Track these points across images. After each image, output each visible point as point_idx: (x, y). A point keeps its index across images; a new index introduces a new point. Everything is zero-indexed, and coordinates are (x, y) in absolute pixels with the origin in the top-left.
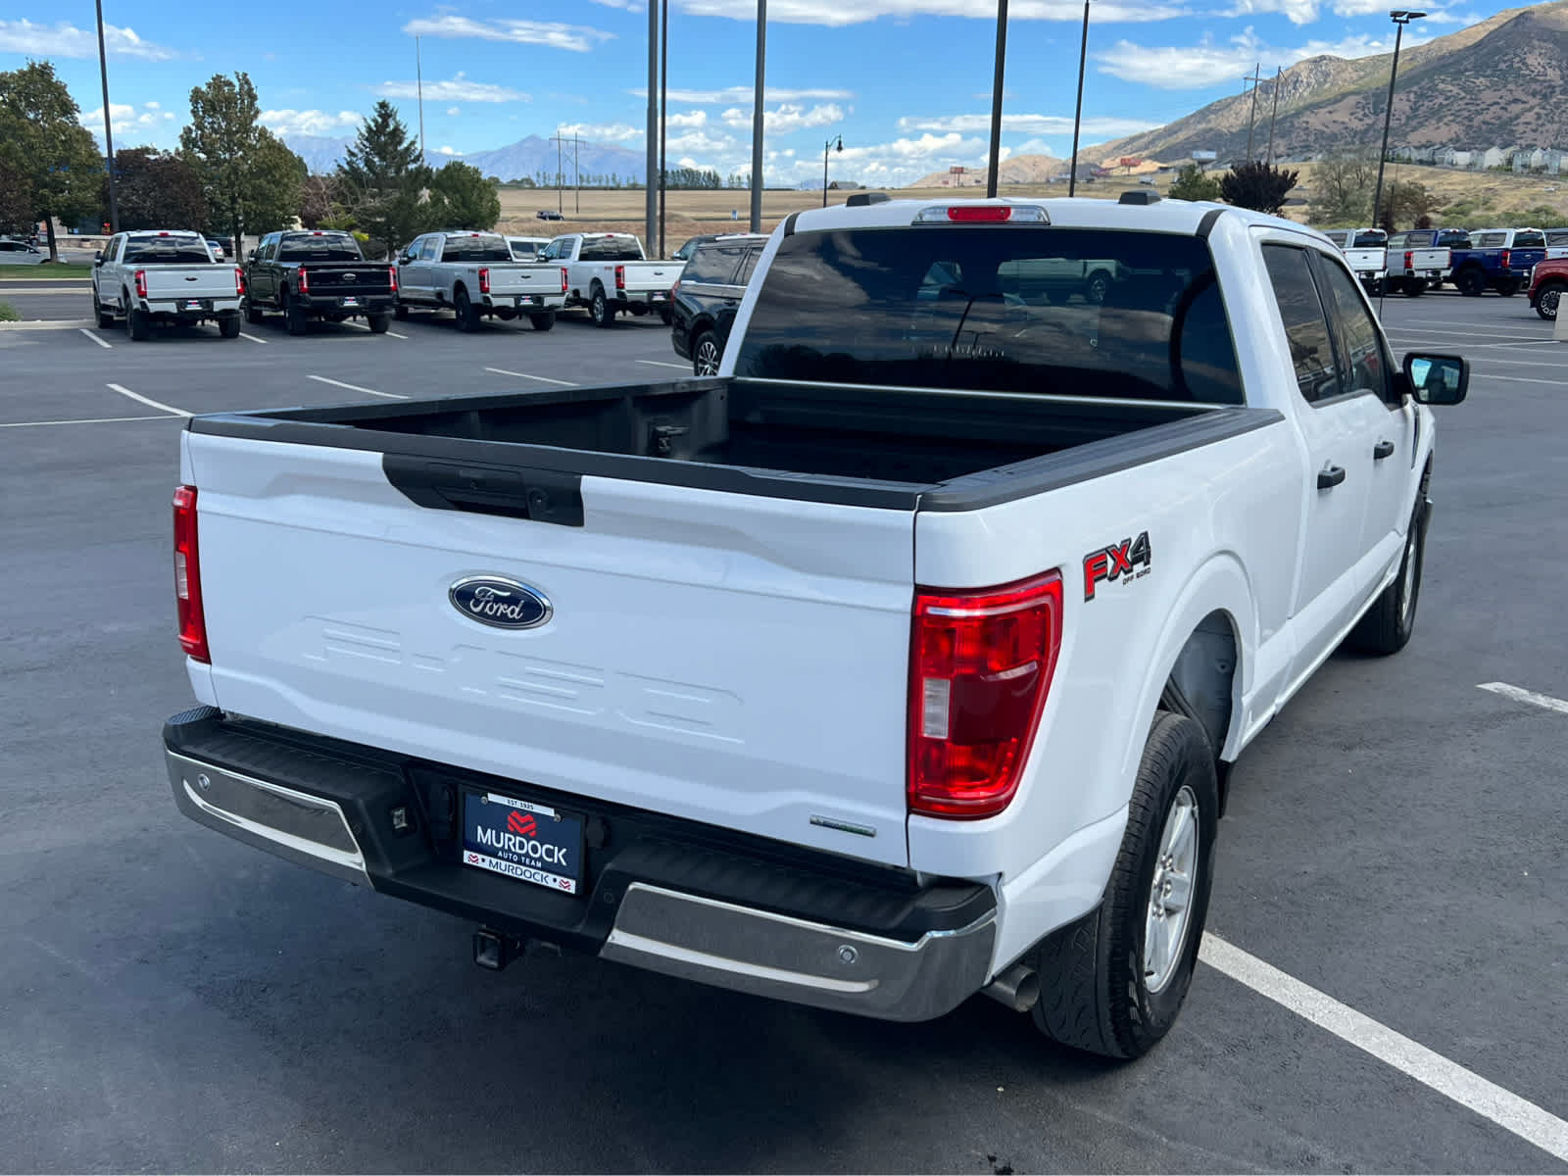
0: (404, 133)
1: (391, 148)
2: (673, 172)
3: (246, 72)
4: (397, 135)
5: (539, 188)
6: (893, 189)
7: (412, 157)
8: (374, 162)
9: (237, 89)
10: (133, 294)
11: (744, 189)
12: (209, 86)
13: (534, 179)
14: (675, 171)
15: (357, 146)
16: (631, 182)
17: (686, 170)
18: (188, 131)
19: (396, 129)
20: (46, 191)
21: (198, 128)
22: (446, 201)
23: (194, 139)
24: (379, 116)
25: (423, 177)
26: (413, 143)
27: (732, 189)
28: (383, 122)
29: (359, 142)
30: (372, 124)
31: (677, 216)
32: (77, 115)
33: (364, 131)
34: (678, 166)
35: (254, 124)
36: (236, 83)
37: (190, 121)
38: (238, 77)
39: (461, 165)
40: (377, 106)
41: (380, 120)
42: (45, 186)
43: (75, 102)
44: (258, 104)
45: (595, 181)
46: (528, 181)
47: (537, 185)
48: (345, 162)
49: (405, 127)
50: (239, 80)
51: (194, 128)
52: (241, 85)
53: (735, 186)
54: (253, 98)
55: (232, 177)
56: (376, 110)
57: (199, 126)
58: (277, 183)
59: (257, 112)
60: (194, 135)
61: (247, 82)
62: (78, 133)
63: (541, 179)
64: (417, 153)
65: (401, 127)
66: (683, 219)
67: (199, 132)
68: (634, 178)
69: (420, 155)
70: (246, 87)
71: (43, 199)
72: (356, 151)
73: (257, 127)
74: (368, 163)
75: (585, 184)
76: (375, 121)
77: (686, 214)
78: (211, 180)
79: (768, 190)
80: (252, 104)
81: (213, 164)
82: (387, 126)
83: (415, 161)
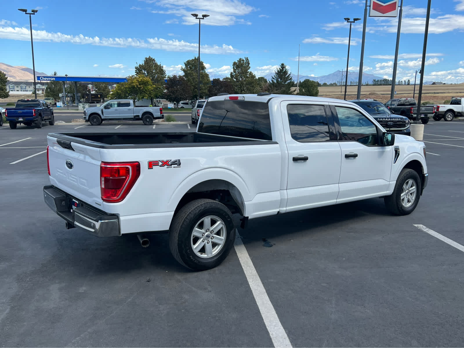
0: (288, 72)
1: (283, 76)
2: (380, 80)
3: (247, 57)
4: (286, 72)
5: (338, 86)
6: (455, 84)
7: (289, 79)
8: (279, 80)
9: (245, 62)
10: (197, 116)
11: (403, 85)
12: (238, 61)
13: (337, 83)
14: (381, 80)
15: (274, 76)
16: (367, 83)
17: (385, 79)
18: (232, 73)
19: (286, 71)
20: (196, 90)
21: (234, 72)
22: (303, 90)
23: (233, 75)
24: (281, 67)
25: (291, 84)
26: (290, 75)
27: (399, 85)
28: (282, 69)
29: (275, 75)
30: (279, 70)
31: (376, 93)
32: (205, 70)
33: (276, 71)
34: (383, 78)
35: (248, 71)
36: (245, 60)
37: (232, 70)
38: (245, 58)
39: (309, 80)
40: (281, 65)
41: (281, 69)
42: (196, 88)
43: (205, 67)
44: (250, 65)
45: (355, 83)
46: (335, 84)
47: (338, 85)
48: (271, 80)
49: (288, 70)
50: (246, 59)
51: (233, 72)
52: (246, 60)
53: (400, 84)
54: (249, 64)
55: (241, 85)
56: (280, 66)
57: (235, 72)
58: (253, 87)
59: (250, 68)
60: (233, 74)
61: (248, 60)
62: (205, 74)
63: (339, 83)
64: (291, 77)
65: (287, 70)
66: (377, 94)
67: (235, 74)
68: (367, 82)
69: (291, 78)
70: (247, 61)
71: (196, 92)
72: (274, 77)
73: (249, 72)
74: (277, 80)
75: (352, 84)
76: (280, 69)
77: (379, 93)
78: (237, 86)
79: (411, 85)
80: (248, 65)
81: (237, 82)
82: (283, 70)
83: (289, 80)
